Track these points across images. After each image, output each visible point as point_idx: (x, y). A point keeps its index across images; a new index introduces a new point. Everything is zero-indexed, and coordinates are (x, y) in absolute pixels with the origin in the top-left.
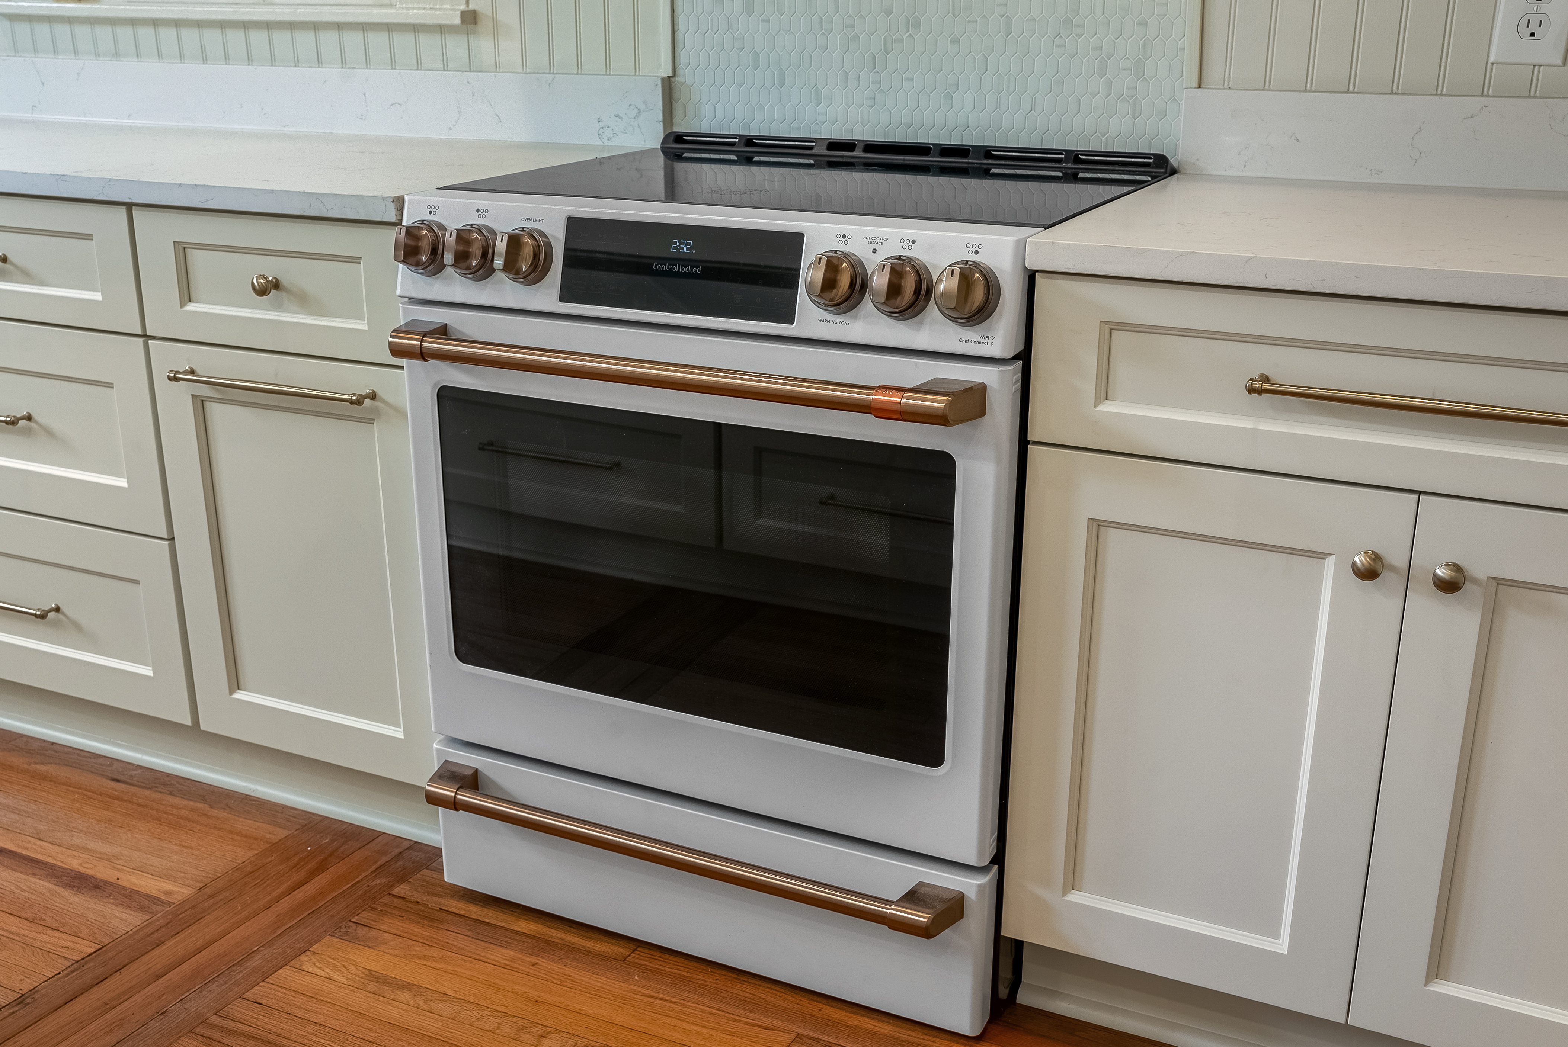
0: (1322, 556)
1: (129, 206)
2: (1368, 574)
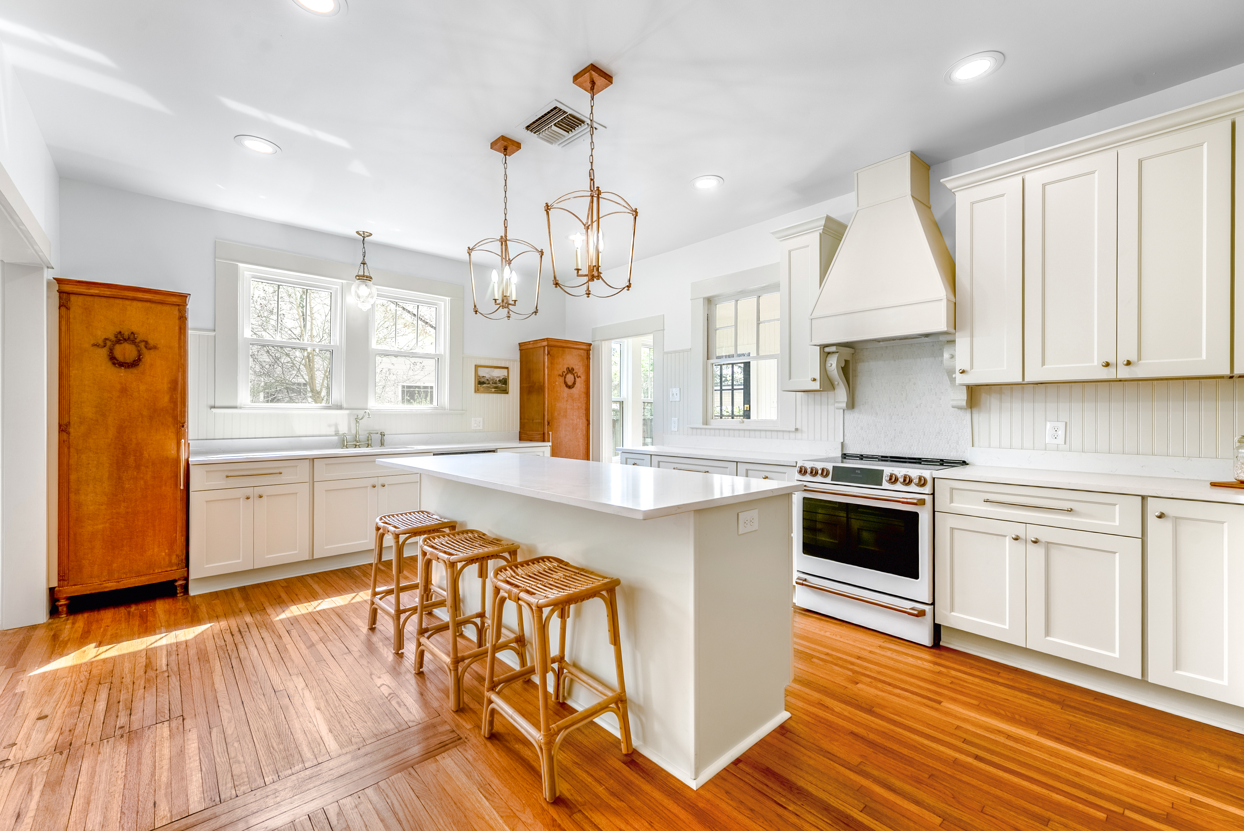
0: (1005, 536)
1: (737, 462)
2: (1016, 539)
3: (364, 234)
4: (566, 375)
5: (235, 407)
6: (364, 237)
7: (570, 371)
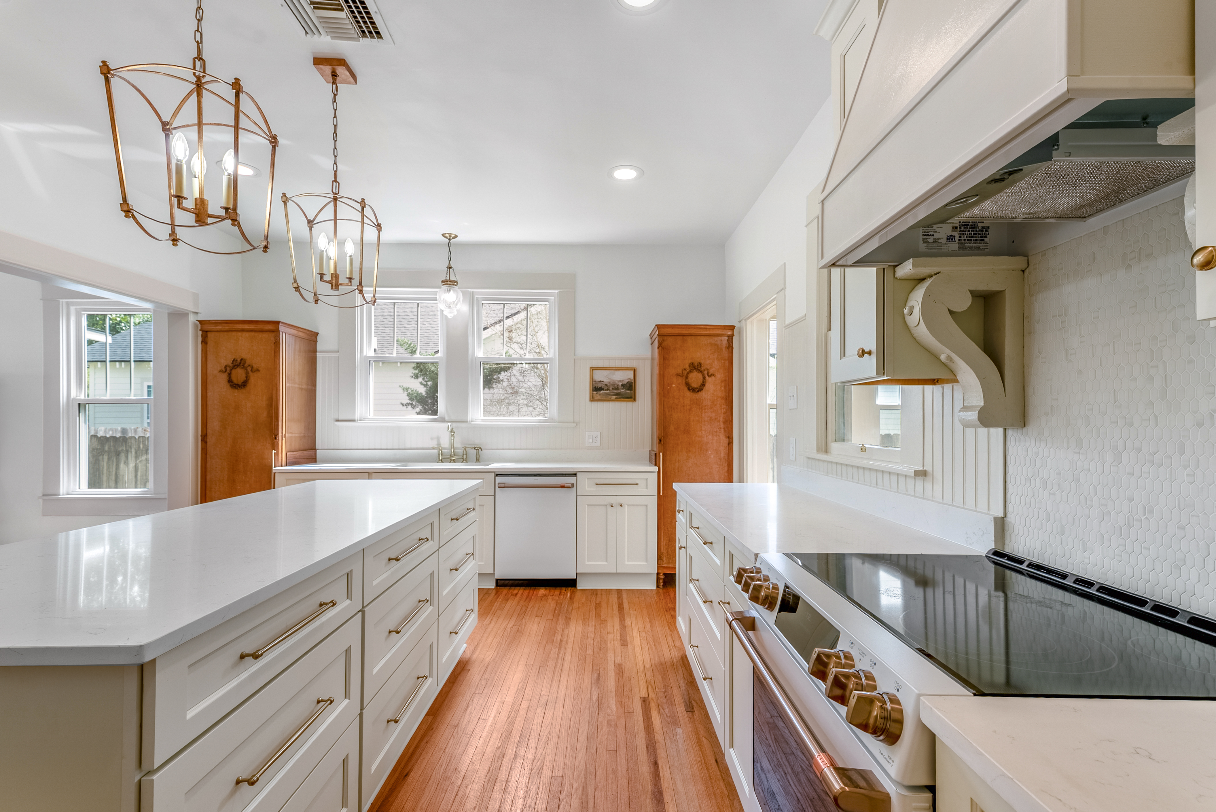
3: (450, 236)
4: (688, 373)
5: (354, 421)
6: (450, 240)
7: (696, 367)
